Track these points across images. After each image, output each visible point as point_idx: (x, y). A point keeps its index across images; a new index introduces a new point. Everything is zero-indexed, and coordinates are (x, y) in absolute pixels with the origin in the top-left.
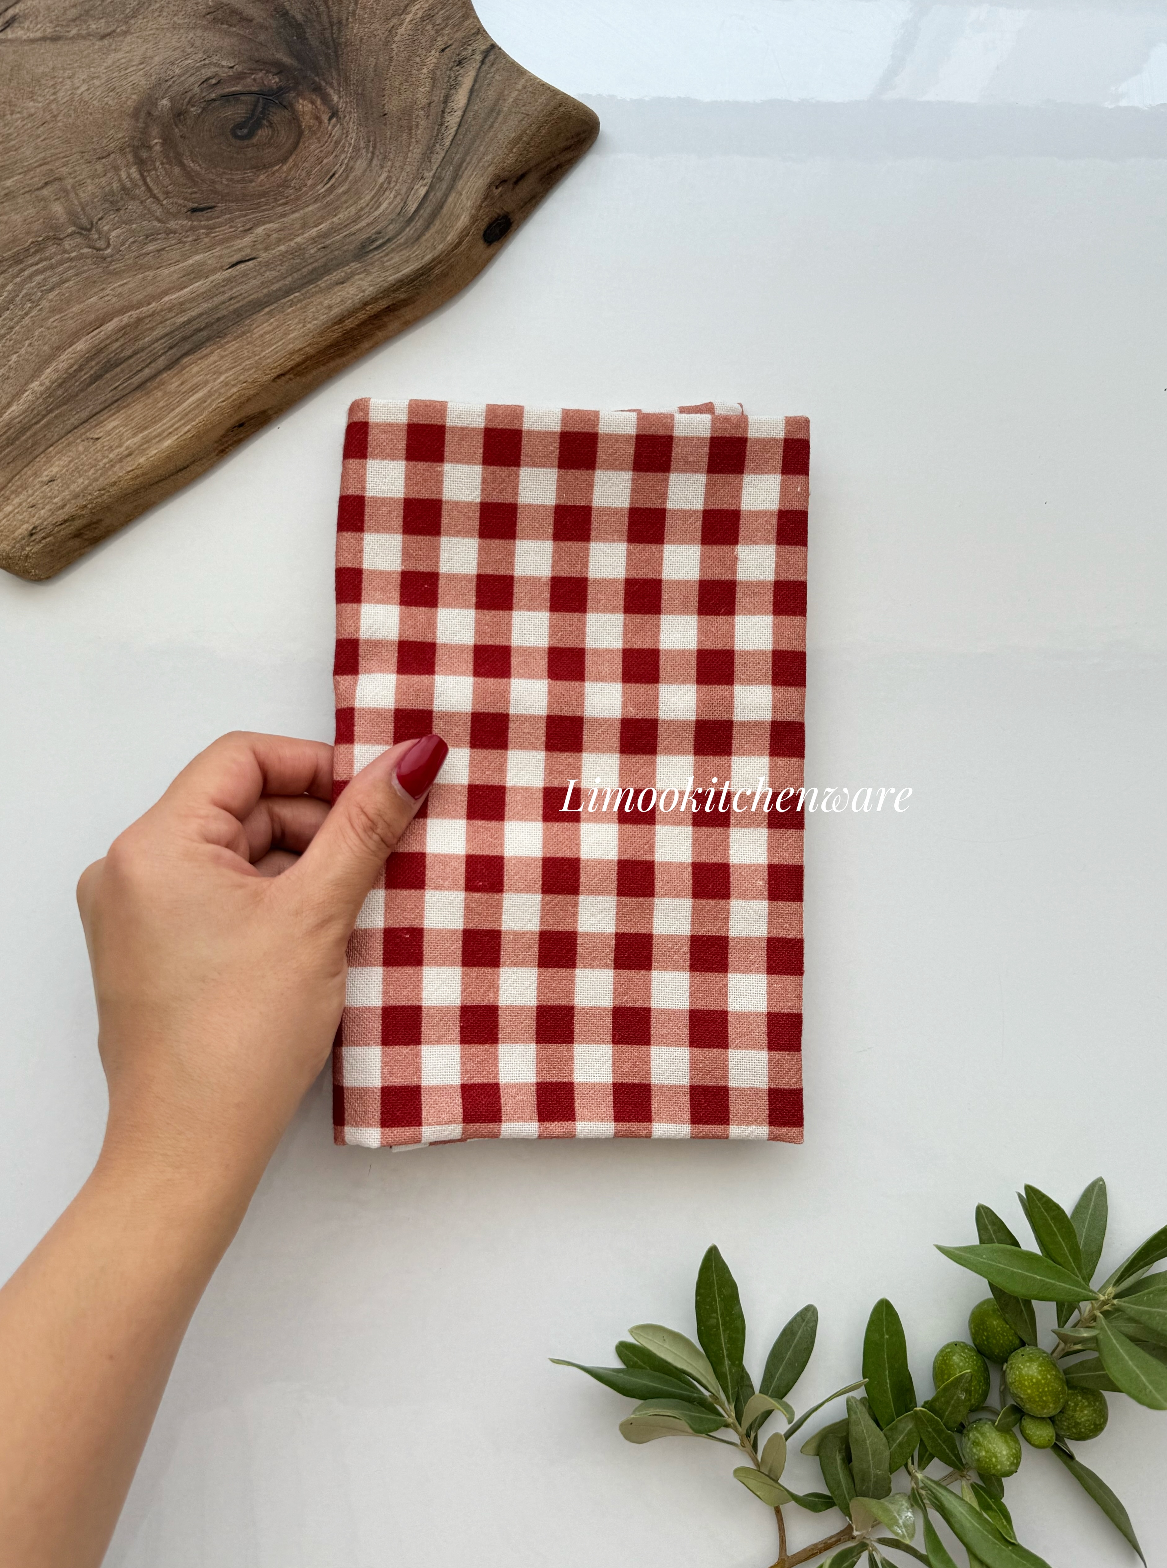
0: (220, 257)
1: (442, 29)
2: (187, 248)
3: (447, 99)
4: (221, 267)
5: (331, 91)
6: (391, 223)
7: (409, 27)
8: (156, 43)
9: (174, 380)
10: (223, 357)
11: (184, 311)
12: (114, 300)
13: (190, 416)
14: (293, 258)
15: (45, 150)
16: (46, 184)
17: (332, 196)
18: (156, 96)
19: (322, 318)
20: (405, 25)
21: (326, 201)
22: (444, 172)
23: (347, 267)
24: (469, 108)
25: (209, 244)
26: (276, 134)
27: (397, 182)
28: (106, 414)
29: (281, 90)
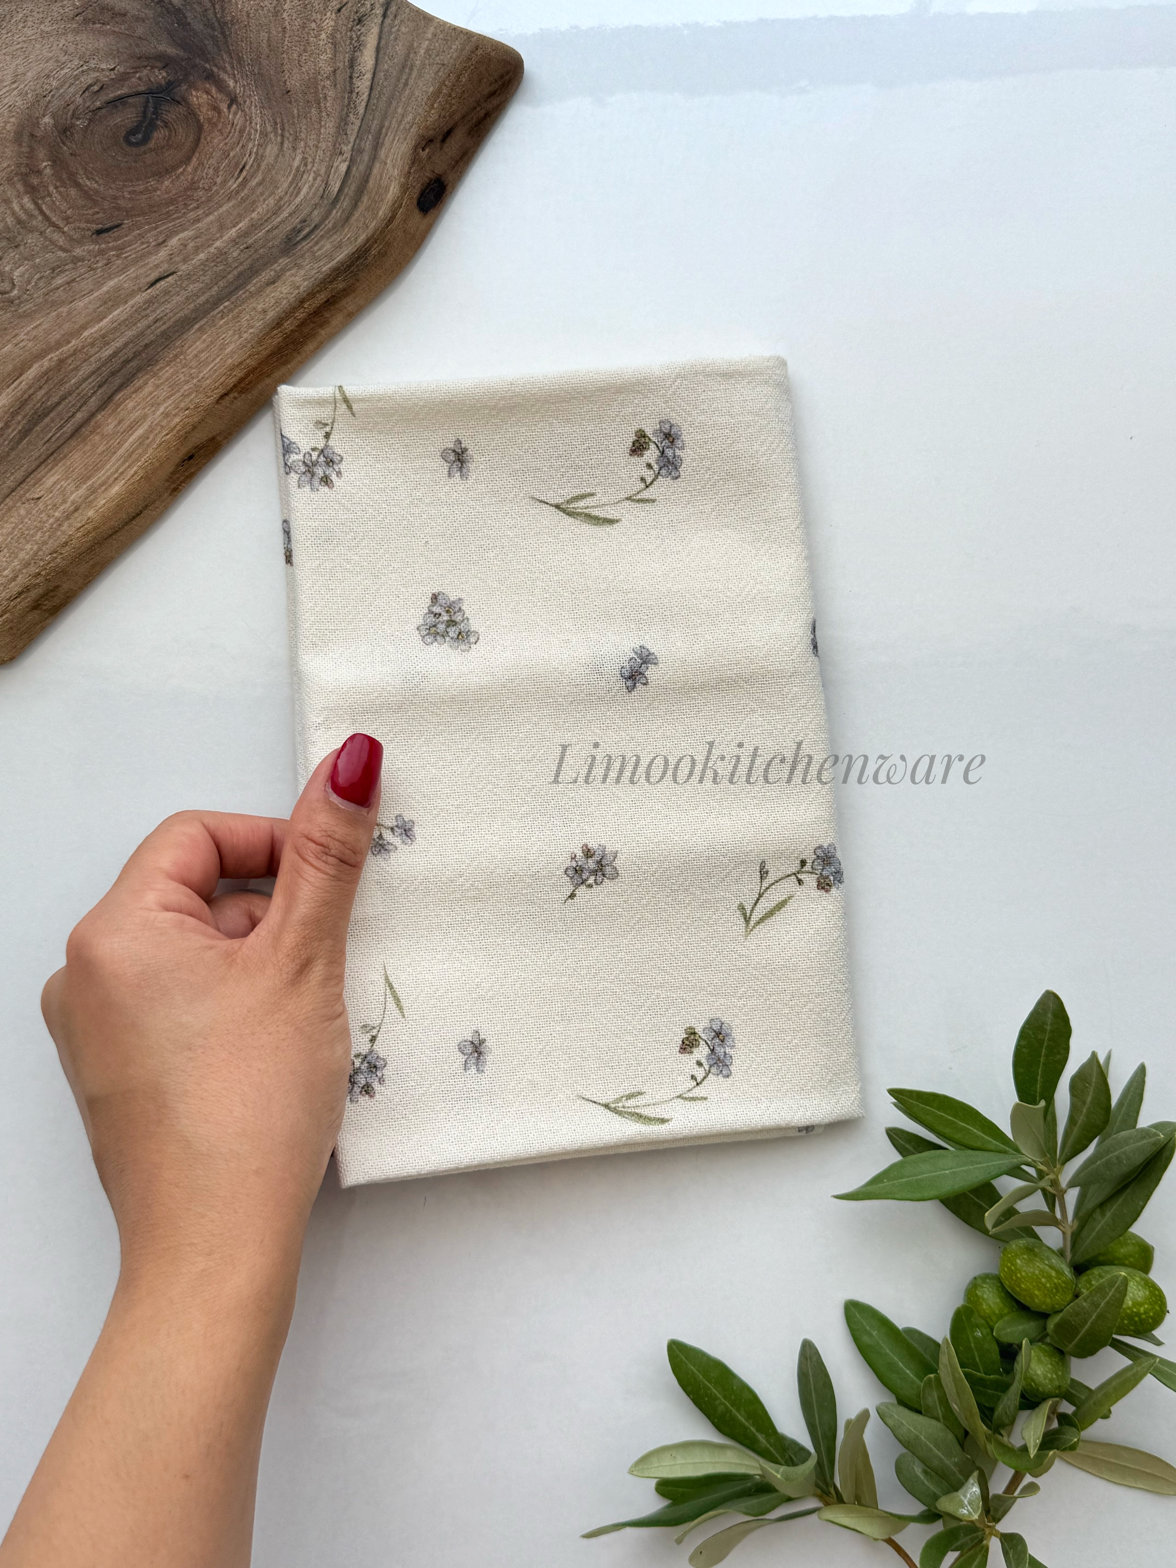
0: (137, 278)
2: (99, 275)
3: (352, 63)
4: (140, 289)
5: (225, 77)
6: (316, 208)
8: (26, 57)
9: (109, 421)
10: (159, 385)
11: (108, 344)
12: (30, 345)
13: (134, 456)
14: (215, 266)
17: (246, 191)
18: (37, 115)
19: (257, 325)
21: (240, 197)
22: (363, 142)
23: (276, 265)
24: (378, 69)
25: (122, 267)
26: (174, 134)
27: (314, 163)
28: (42, 471)
29: (169, 87)
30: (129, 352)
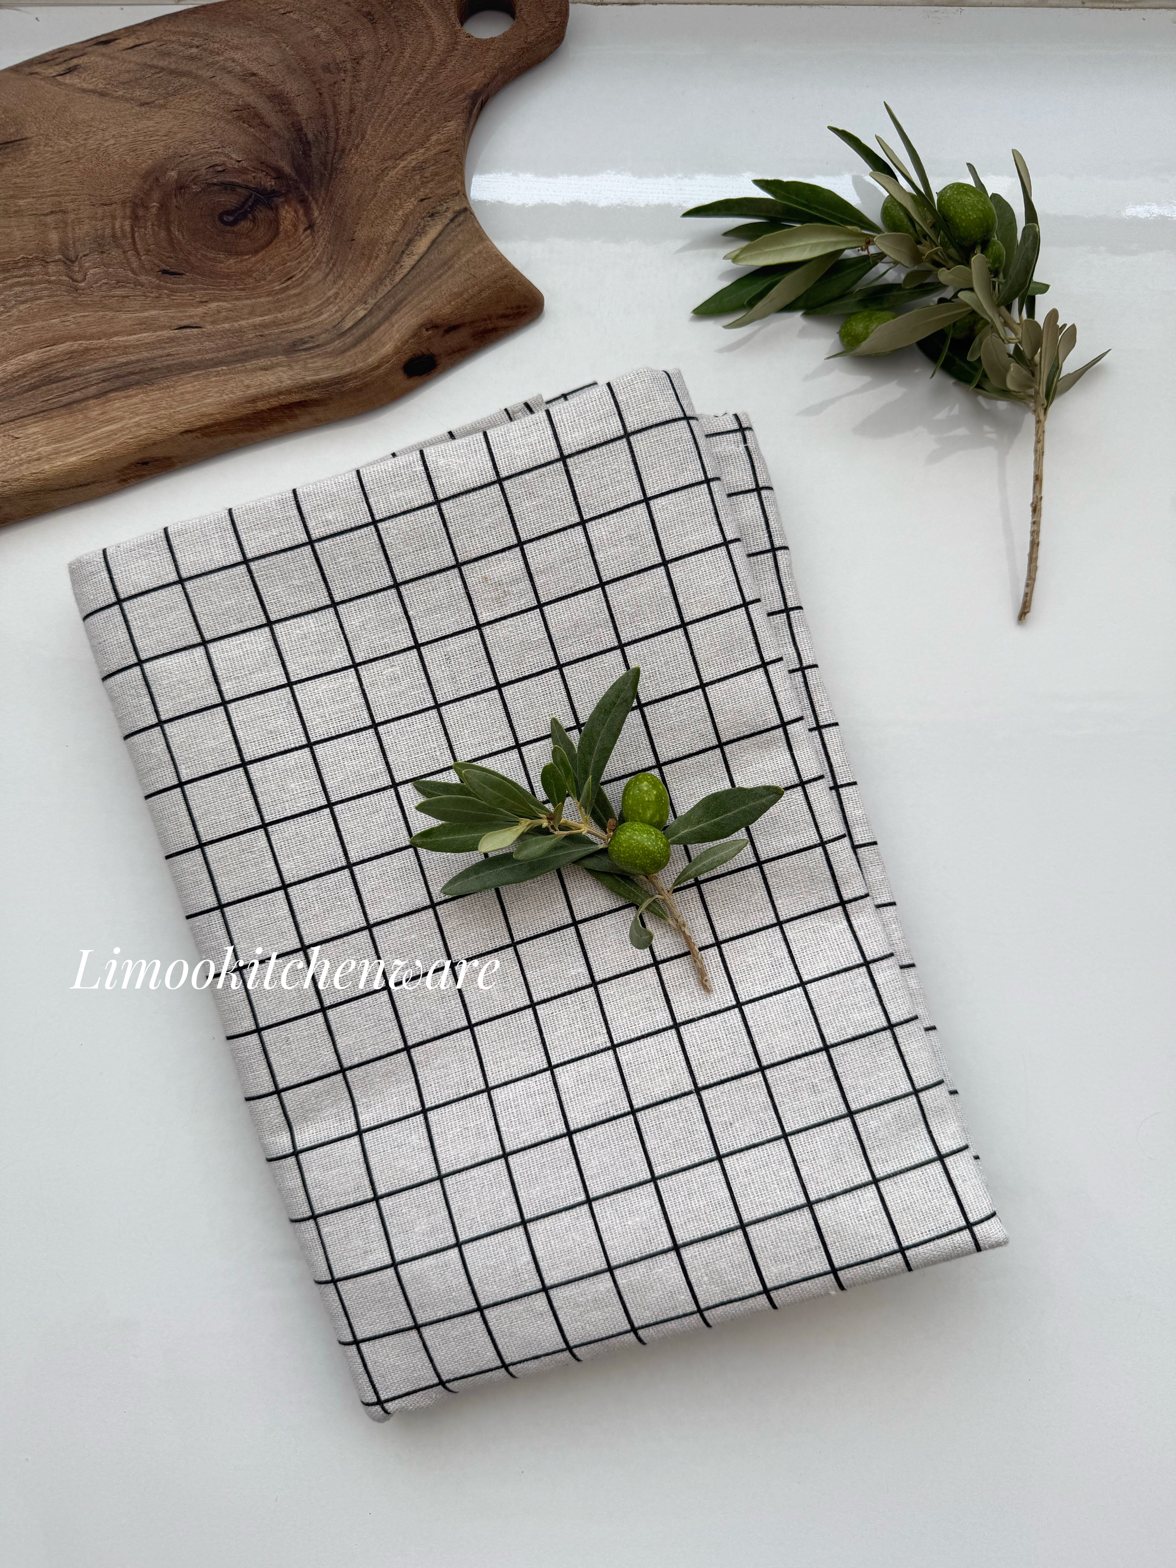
0: (173, 318)
1: (427, 182)
2: (148, 302)
3: (410, 243)
4: (171, 326)
5: (315, 207)
6: (325, 332)
7: (401, 172)
8: (184, 122)
9: (96, 409)
10: (144, 401)
11: (126, 354)
12: (72, 327)
13: (99, 443)
14: (232, 337)
15: (61, 184)
16: (52, 212)
17: (283, 295)
18: (168, 167)
19: (238, 394)
20: (397, 170)
21: (277, 298)
22: (386, 303)
23: (275, 359)
24: (425, 256)
25: (167, 304)
26: (255, 229)
27: (342, 299)
28: (30, 420)
29: (273, 193)
30: (137, 367)
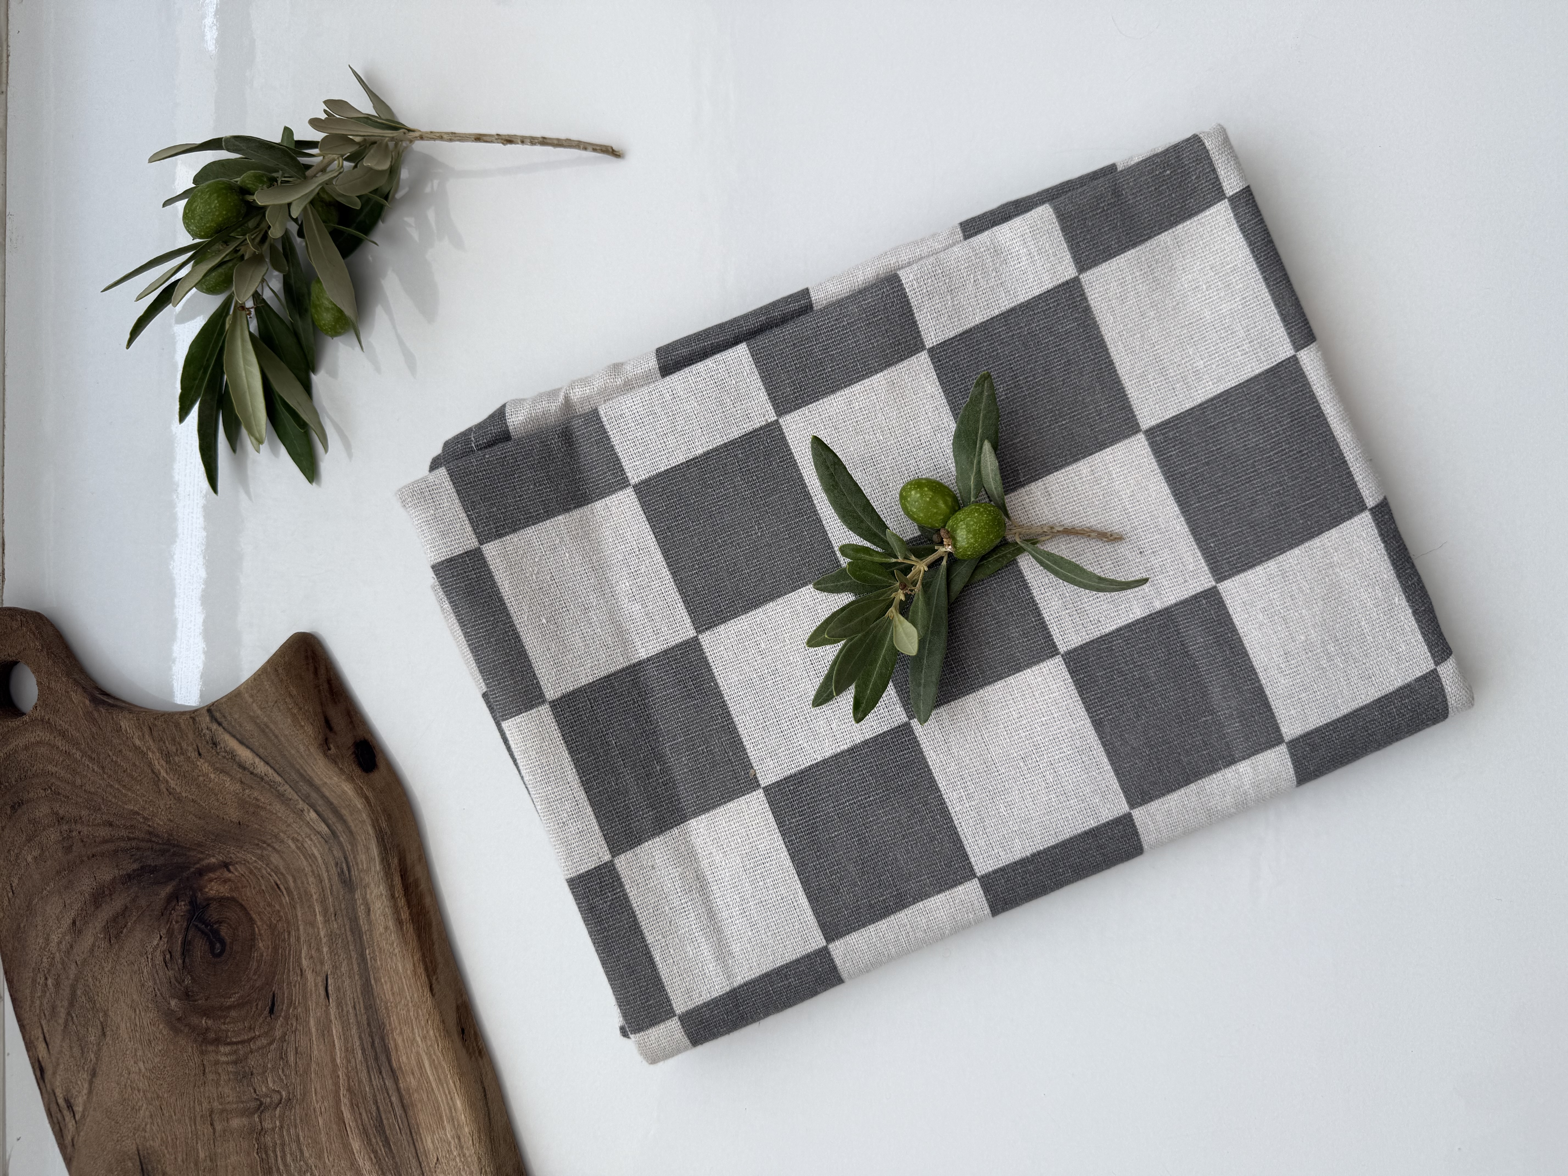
0: (317, 1004)
1: (181, 749)
2: (302, 1028)
3: (242, 767)
4: (326, 1005)
5: (206, 861)
6: (332, 851)
7: (171, 775)
8: (122, 992)
9: (408, 1080)
10: (401, 1033)
11: (353, 1050)
12: (326, 1104)
13: (442, 1077)
14: (336, 944)
15: (183, 1115)
16: (212, 1124)
17: (295, 893)
18: (166, 1008)
19: (393, 938)
20: (169, 780)
21: (297, 899)
22: (303, 791)
23: (358, 900)
24: (256, 751)
25: (304, 1009)
26: (229, 921)
27: (299, 834)
28: (419, 1145)
29: (193, 903)
30: (367, 1039)
